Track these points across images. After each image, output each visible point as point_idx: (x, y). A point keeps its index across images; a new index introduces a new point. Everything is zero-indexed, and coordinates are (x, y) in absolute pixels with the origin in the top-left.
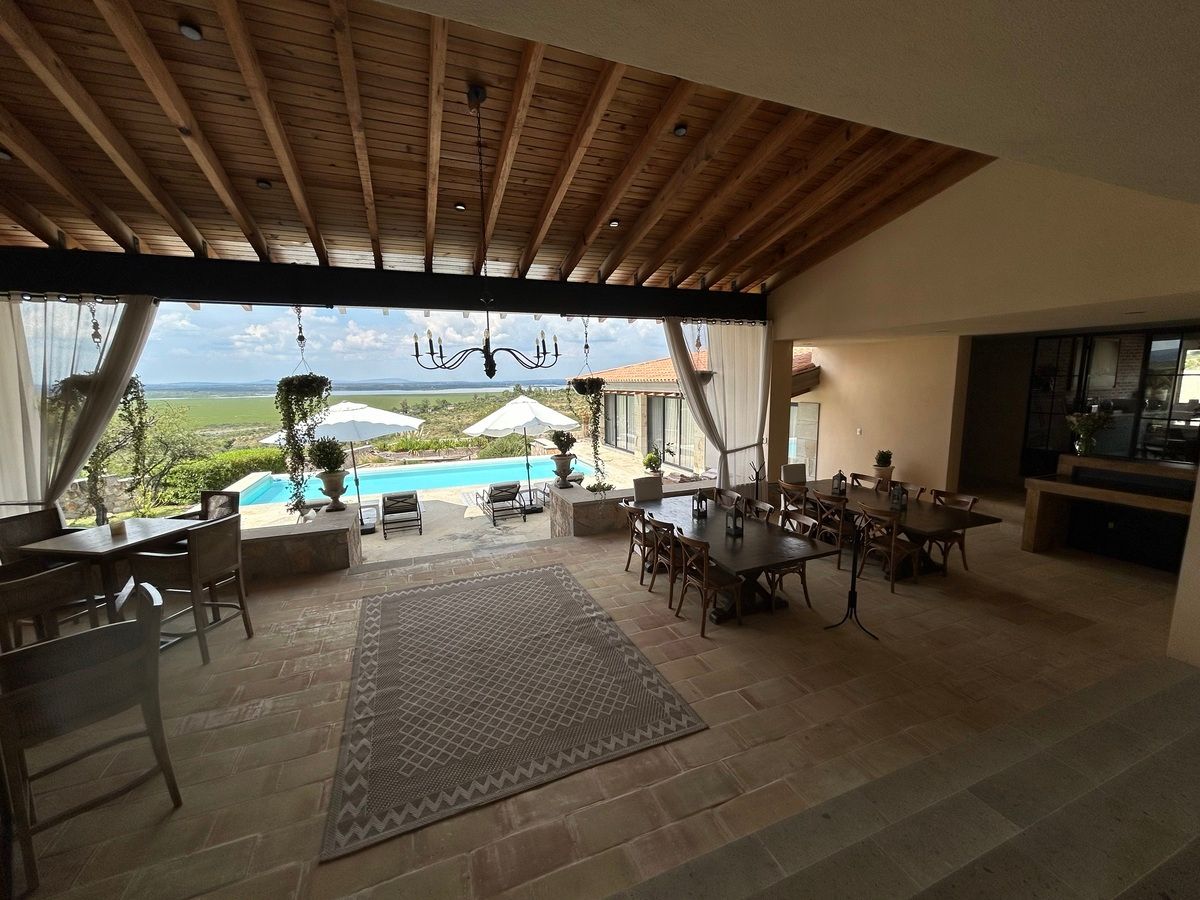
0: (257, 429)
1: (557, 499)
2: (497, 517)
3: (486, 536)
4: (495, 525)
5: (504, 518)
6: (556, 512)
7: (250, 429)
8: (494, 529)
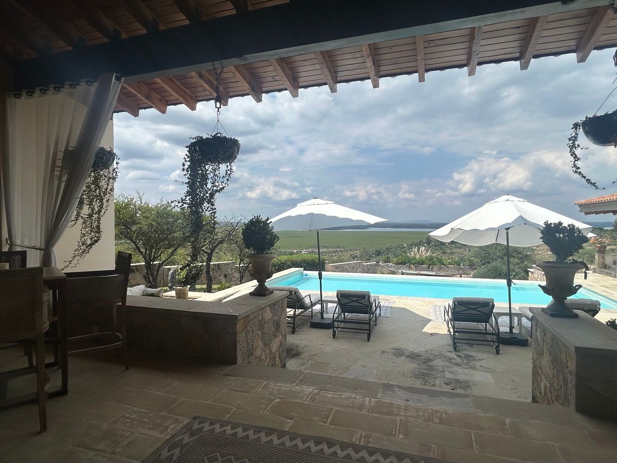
0: (338, 250)
1: (544, 331)
2: (460, 340)
3: (438, 363)
4: (455, 348)
5: (470, 343)
6: (541, 354)
7: (335, 250)
8: (453, 355)
